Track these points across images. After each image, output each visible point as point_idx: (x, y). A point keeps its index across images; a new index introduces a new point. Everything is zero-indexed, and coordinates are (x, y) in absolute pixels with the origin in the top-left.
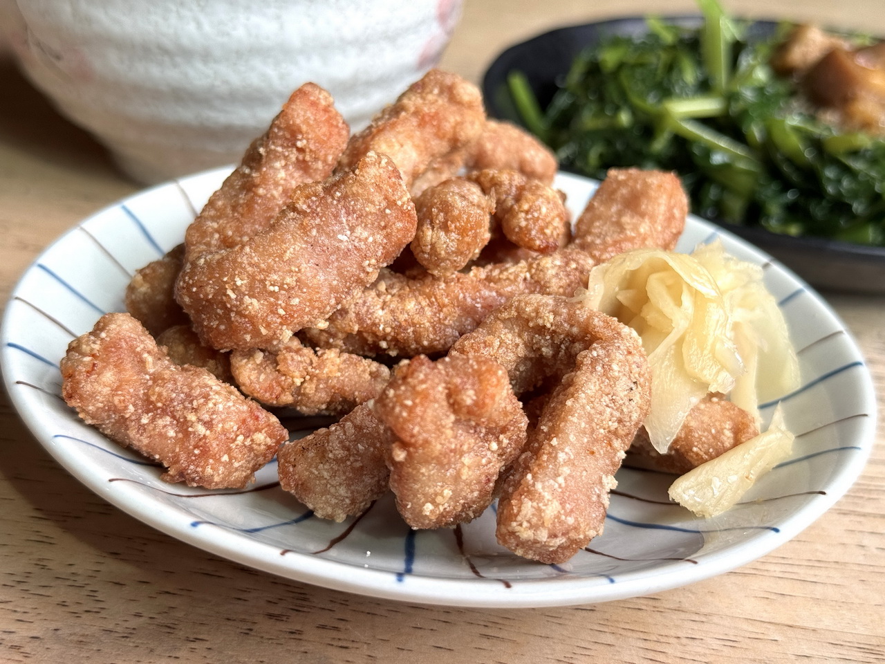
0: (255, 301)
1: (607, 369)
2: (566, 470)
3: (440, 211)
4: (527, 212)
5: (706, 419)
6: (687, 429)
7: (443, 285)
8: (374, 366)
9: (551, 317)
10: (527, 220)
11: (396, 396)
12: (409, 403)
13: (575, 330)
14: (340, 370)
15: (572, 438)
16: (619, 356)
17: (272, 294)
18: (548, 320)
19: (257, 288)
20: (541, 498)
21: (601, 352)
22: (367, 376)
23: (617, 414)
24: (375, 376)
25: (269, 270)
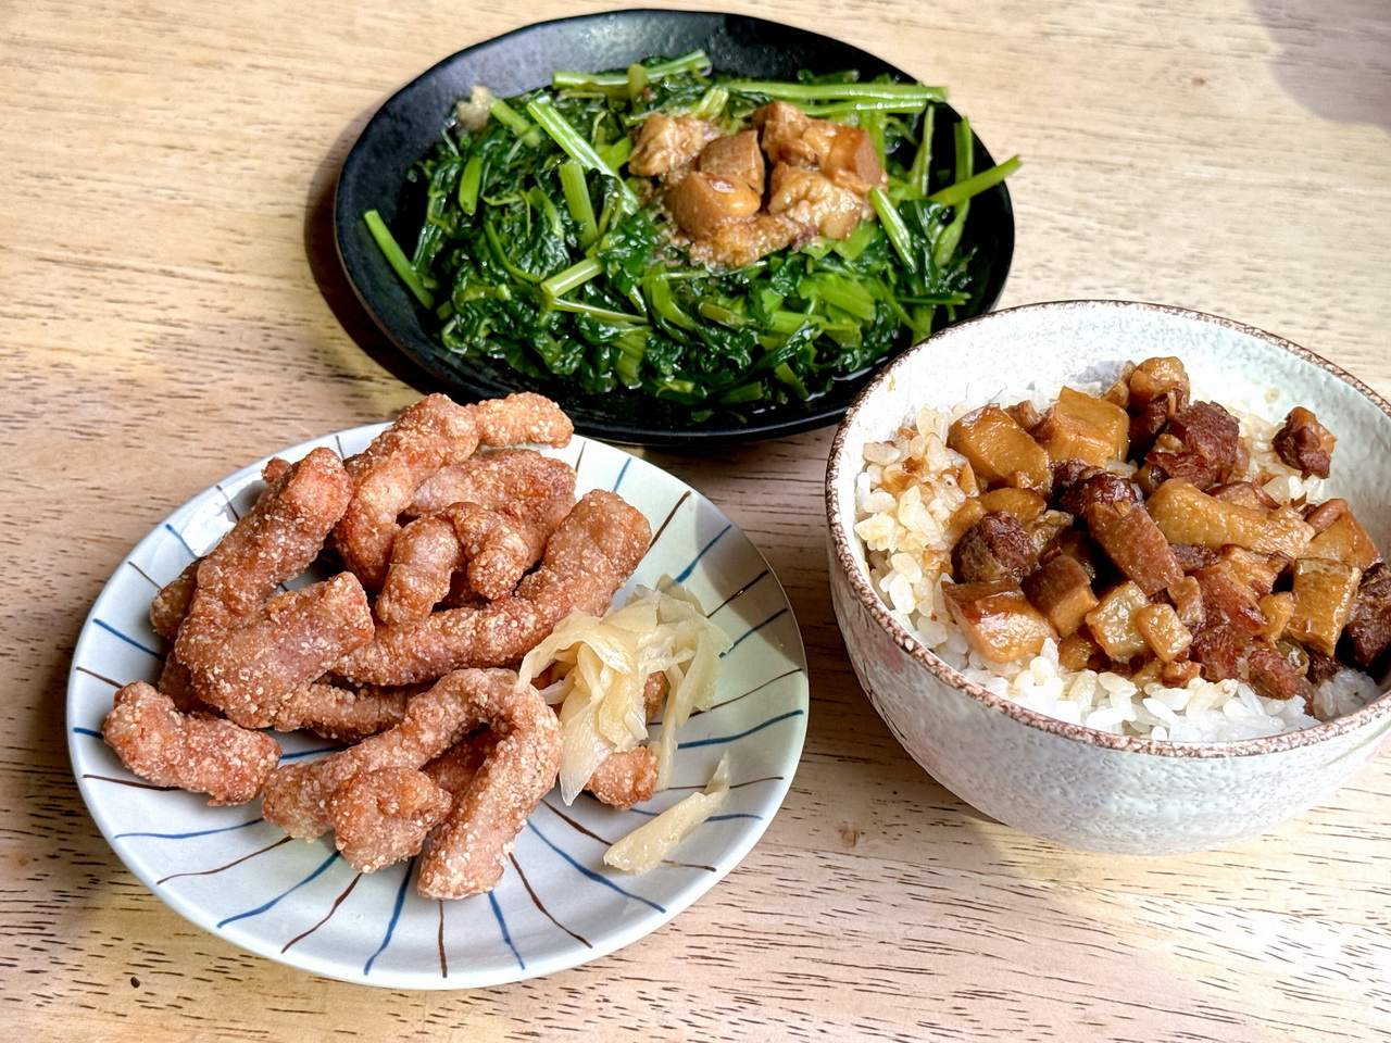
0: (228, 685)
1: (516, 761)
2: (472, 847)
3: (397, 588)
4: (484, 567)
5: (612, 769)
6: (595, 778)
7: (401, 637)
8: (341, 694)
9: (486, 699)
10: (483, 575)
11: (338, 806)
12: (347, 814)
13: (503, 712)
14: (309, 700)
15: (480, 822)
16: (529, 750)
17: (243, 681)
18: (483, 700)
19: (232, 676)
20: (449, 871)
21: (515, 746)
22: (333, 705)
23: (521, 797)
24: (340, 702)
25: (243, 665)
